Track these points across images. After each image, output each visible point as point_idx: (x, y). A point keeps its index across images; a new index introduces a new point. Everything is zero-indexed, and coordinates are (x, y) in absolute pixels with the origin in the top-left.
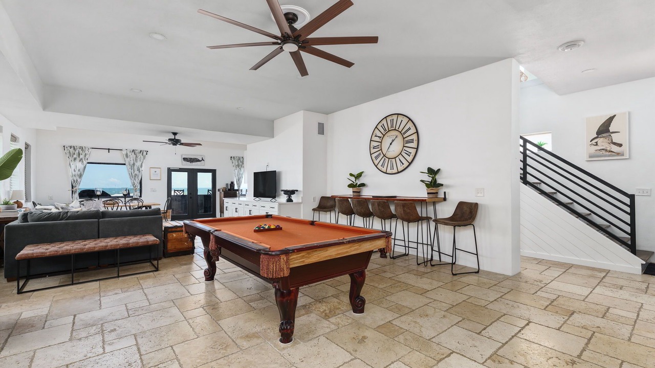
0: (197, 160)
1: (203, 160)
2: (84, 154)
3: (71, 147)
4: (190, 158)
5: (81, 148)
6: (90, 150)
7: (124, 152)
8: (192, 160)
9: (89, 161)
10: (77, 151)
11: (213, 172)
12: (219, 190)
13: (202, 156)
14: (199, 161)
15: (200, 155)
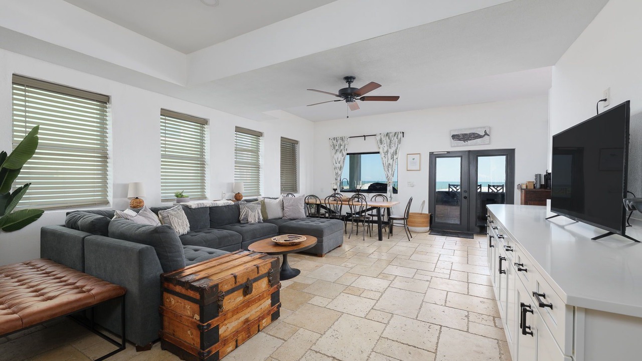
0: (476, 136)
1: (486, 134)
2: (343, 145)
3: (334, 139)
4: (463, 135)
5: (342, 139)
6: (349, 139)
7: (378, 138)
8: (465, 137)
9: (348, 152)
10: (339, 142)
11: (510, 155)
12: (520, 187)
13: (484, 127)
14: (479, 137)
15: (481, 128)
